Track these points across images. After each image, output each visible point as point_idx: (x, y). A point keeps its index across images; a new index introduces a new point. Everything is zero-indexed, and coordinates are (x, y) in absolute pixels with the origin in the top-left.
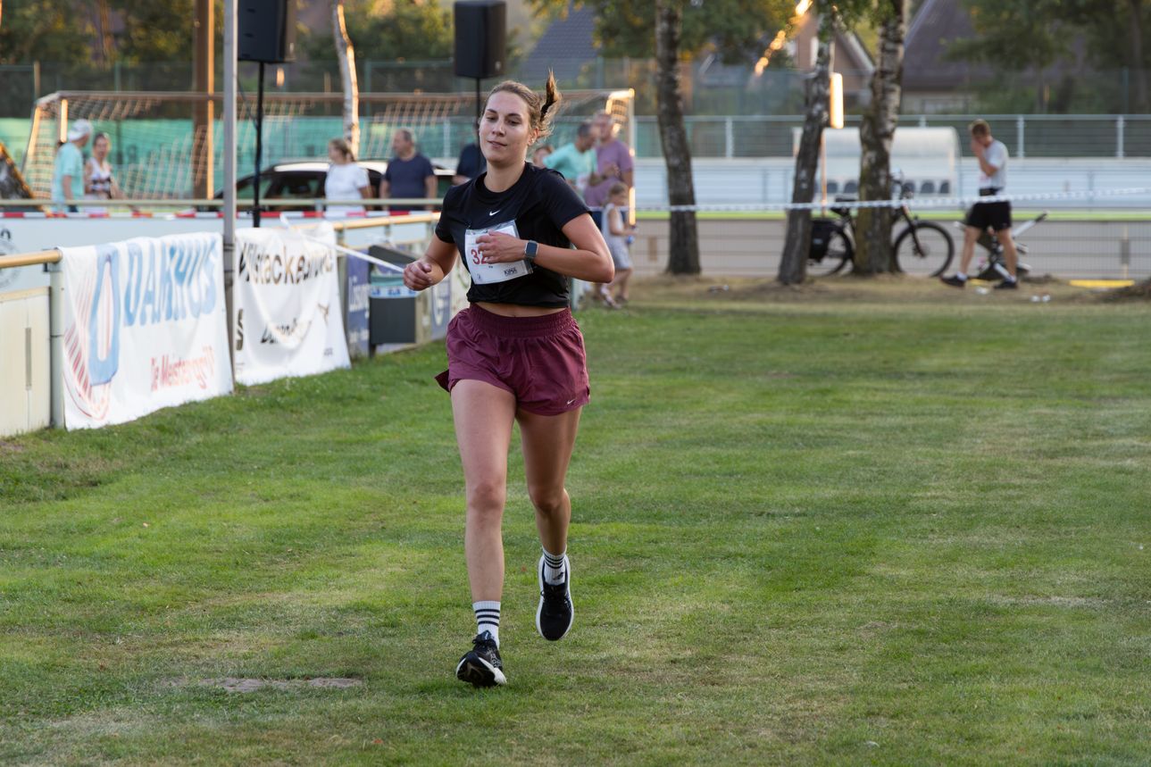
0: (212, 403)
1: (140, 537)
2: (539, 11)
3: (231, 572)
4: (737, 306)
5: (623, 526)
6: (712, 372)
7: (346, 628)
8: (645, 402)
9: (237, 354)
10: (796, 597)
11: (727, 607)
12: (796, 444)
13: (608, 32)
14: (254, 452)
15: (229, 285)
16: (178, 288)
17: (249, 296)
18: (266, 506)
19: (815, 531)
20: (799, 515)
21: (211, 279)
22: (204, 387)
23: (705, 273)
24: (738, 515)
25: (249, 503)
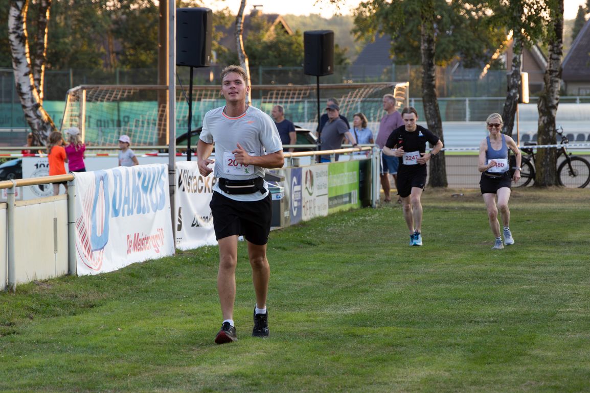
0: (161, 260)
1: (116, 336)
2: (359, 38)
3: (166, 355)
4: (467, 205)
5: (392, 328)
6: (449, 242)
7: (229, 386)
8: (410, 259)
9: (177, 232)
10: (487, 367)
11: (447, 374)
12: (495, 282)
13: (399, 50)
14: (185, 288)
15: (172, 193)
16: (144, 195)
17: (184, 199)
18: (189, 318)
19: (501, 331)
20: (493, 322)
21: (163, 190)
22: (158, 251)
23: (449, 187)
24: (458, 322)
25: (180, 317)
